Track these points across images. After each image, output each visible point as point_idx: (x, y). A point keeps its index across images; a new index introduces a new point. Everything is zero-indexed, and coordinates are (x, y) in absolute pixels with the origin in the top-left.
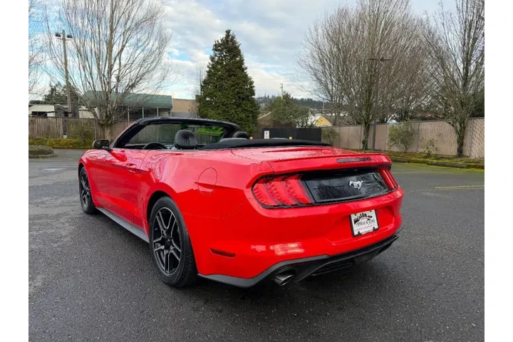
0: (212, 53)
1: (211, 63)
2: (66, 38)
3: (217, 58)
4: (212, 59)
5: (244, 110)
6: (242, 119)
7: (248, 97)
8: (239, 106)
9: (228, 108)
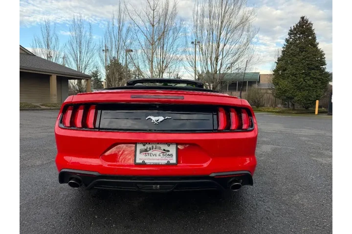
0: (288, 37)
1: (286, 44)
2: (197, 44)
3: (291, 40)
4: (287, 41)
5: (312, 78)
6: (310, 86)
7: (317, 67)
8: (307, 75)
9: (296, 77)
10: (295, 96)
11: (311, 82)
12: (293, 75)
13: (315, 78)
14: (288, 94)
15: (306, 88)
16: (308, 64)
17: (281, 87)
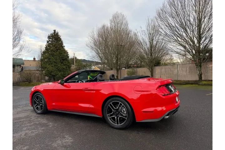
0: (48, 39)
1: (47, 44)
3: (50, 42)
4: (48, 42)
5: (64, 65)
6: (64, 69)
7: (66, 59)
8: (62, 63)
9: (57, 64)
10: (57, 75)
11: (64, 67)
12: (55, 62)
13: (66, 65)
14: (53, 73)
15: (62, 70)
16: (62, 57)
17: (48, 69)
